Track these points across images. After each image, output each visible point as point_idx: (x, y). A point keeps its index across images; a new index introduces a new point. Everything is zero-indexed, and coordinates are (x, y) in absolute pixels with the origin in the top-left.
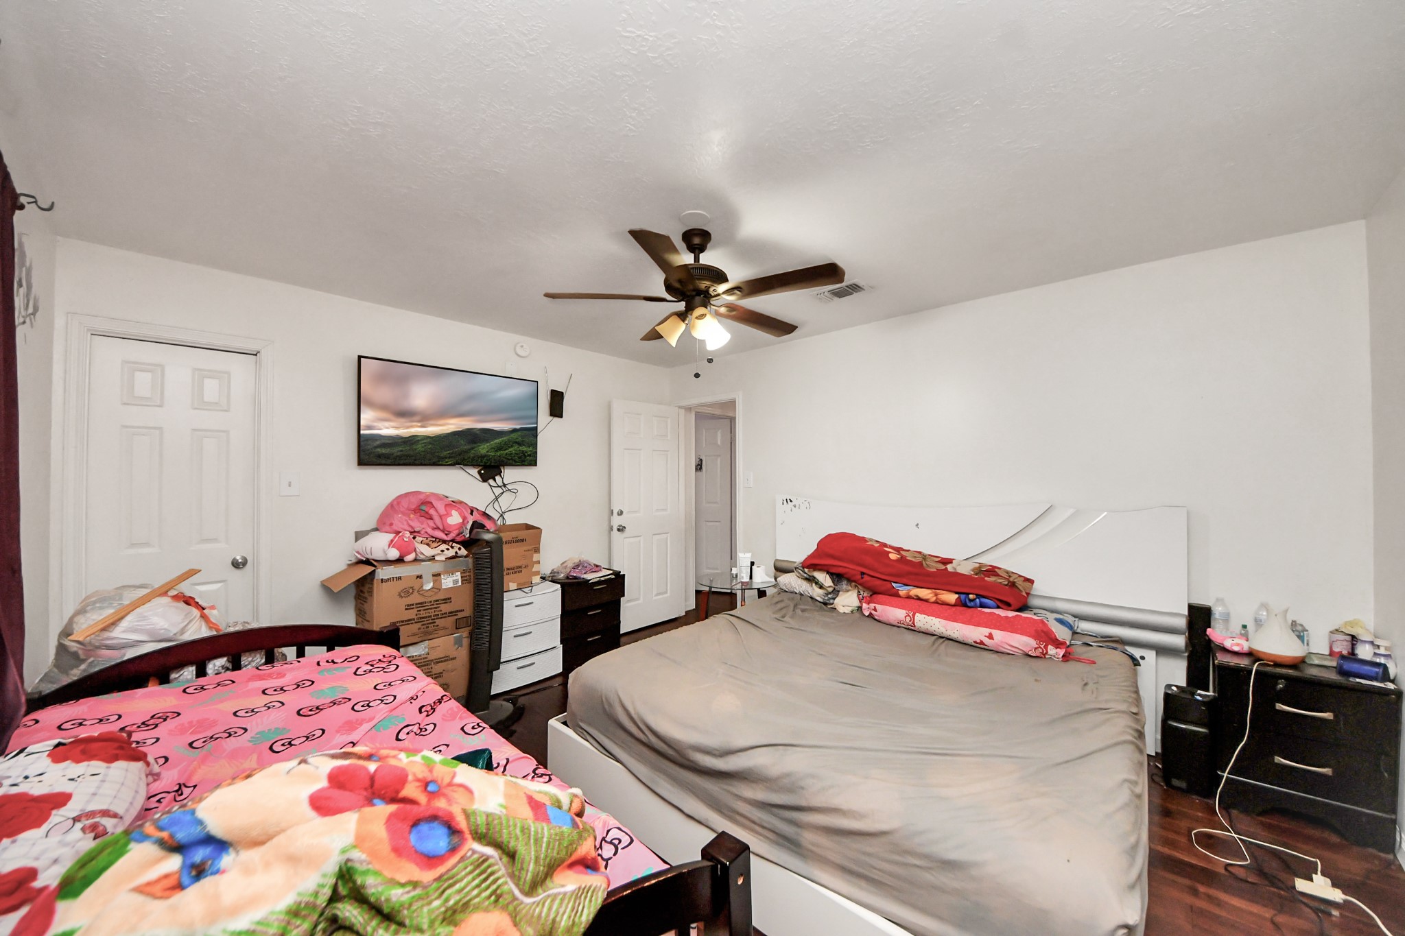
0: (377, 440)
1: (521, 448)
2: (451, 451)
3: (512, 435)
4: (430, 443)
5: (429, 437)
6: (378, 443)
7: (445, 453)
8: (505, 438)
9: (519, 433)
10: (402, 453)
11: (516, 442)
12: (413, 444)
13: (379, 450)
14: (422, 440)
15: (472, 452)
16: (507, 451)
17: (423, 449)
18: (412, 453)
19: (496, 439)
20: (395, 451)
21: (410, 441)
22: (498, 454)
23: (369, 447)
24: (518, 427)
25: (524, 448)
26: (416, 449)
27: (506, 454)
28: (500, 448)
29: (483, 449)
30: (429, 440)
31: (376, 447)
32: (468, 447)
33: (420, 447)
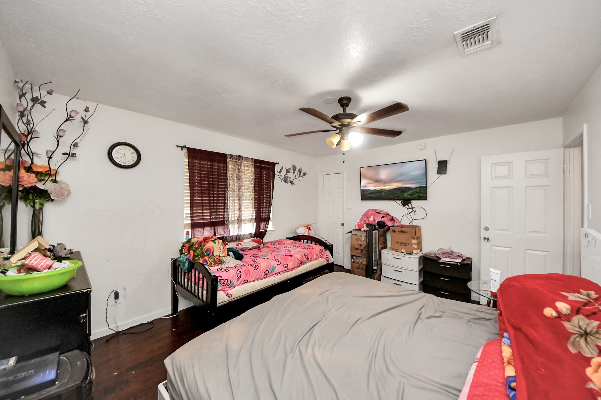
0: (368, 191)
1: (419, 195)
2: (394, 196)
3: (416, 190)
4: (387, 193)
5: (386, 190)
6: (368, 192)
7: (392, 196)
8: (413, 191)
9: (419, 189)
10: (377, 196)
11: (417, 192)
12: (381, 193)
13: (369, 195)
14: (384, 191)
15: (402, 196)
16: (414, 196)
17: (384, 195)
18: (380, 196)
19: (410, 191)
20: (374, 195)
21: (379, 192)
22: (411, 196)
23: (365, 194)
24: (418, 186)
25: (420, 195)
26: (382, 195)
27: (414, 197)
28: (412, 194)
29: (406, 195)
30: (386, 191)
31: (368, 194)
32: (401, 194)
33: (383, 194)
